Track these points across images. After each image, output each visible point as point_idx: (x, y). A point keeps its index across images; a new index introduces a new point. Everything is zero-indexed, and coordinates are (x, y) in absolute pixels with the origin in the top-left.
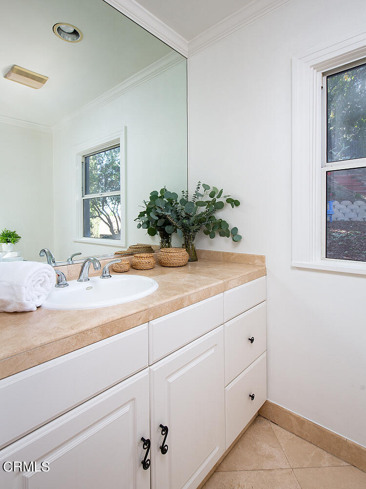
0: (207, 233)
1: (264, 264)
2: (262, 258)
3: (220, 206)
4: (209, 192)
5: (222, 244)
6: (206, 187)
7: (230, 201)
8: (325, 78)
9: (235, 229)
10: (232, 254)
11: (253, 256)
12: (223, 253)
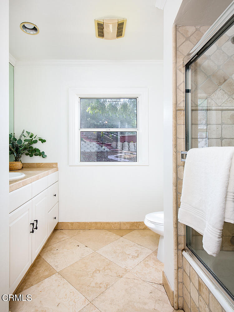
0: (27, 154)
1: (57, 166)
2: (56, 164)
3: (36, 142)
4: (30, 135)
5: (36, 159)
6: (28, 133)
7: (40, 140)
8: (80, 98)
9: (43, 152)
10: (42, 163)
11: (53, 163)
12: (37, 163)
